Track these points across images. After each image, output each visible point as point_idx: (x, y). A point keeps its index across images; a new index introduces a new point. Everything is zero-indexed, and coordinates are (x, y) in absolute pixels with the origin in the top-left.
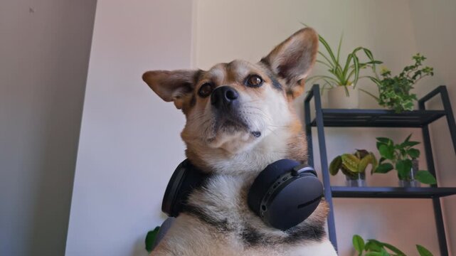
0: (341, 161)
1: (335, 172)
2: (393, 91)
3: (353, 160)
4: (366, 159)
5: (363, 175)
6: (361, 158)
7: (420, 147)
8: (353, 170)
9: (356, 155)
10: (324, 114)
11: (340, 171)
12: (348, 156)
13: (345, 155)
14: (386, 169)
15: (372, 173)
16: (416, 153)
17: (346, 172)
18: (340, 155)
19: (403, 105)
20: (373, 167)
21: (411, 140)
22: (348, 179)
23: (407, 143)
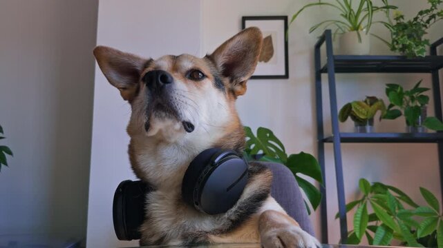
0: (351, 108)
1: (344, 119)
2: (406, 37)
3: (363, 107)
4: (375, 106)
5: (371, 121)
6: (371, 104)
7: (430, 94)
8: (362, 117)
9: (366, 102)
10: (335, 61)
11: (349, 118)
12: (358, 103)
13: (355, 102)
14: (394, 115)
15: (380, 119)
16: (425, 99)
17: (355, 118)
18: (351, 101)
19: (416, 50)
20: (382, 113)
21: (421, 86)
22: (356, 126)
23: (417, 89)
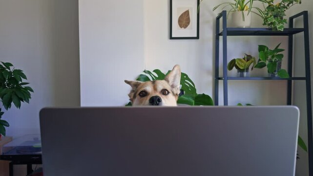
0: (235, 62)
1: (231, 68)
2: (273, 16)
3: (242, 62)
4: (250, 61)
5: (247, 69)
6: (248, 60)
8: (242, 68)
9: (244, 59)
11: (234, 68)
12: (240, 60)
13: (238, 59)
14: (262, 66)
15: (252, 69)
16: (282, 56)
17: (237, 67)
18: (236, 58)
19: (278, 27)
20: (254, 65)
21: (279, 48)
22: (238, 72)
23: (277, 50)
